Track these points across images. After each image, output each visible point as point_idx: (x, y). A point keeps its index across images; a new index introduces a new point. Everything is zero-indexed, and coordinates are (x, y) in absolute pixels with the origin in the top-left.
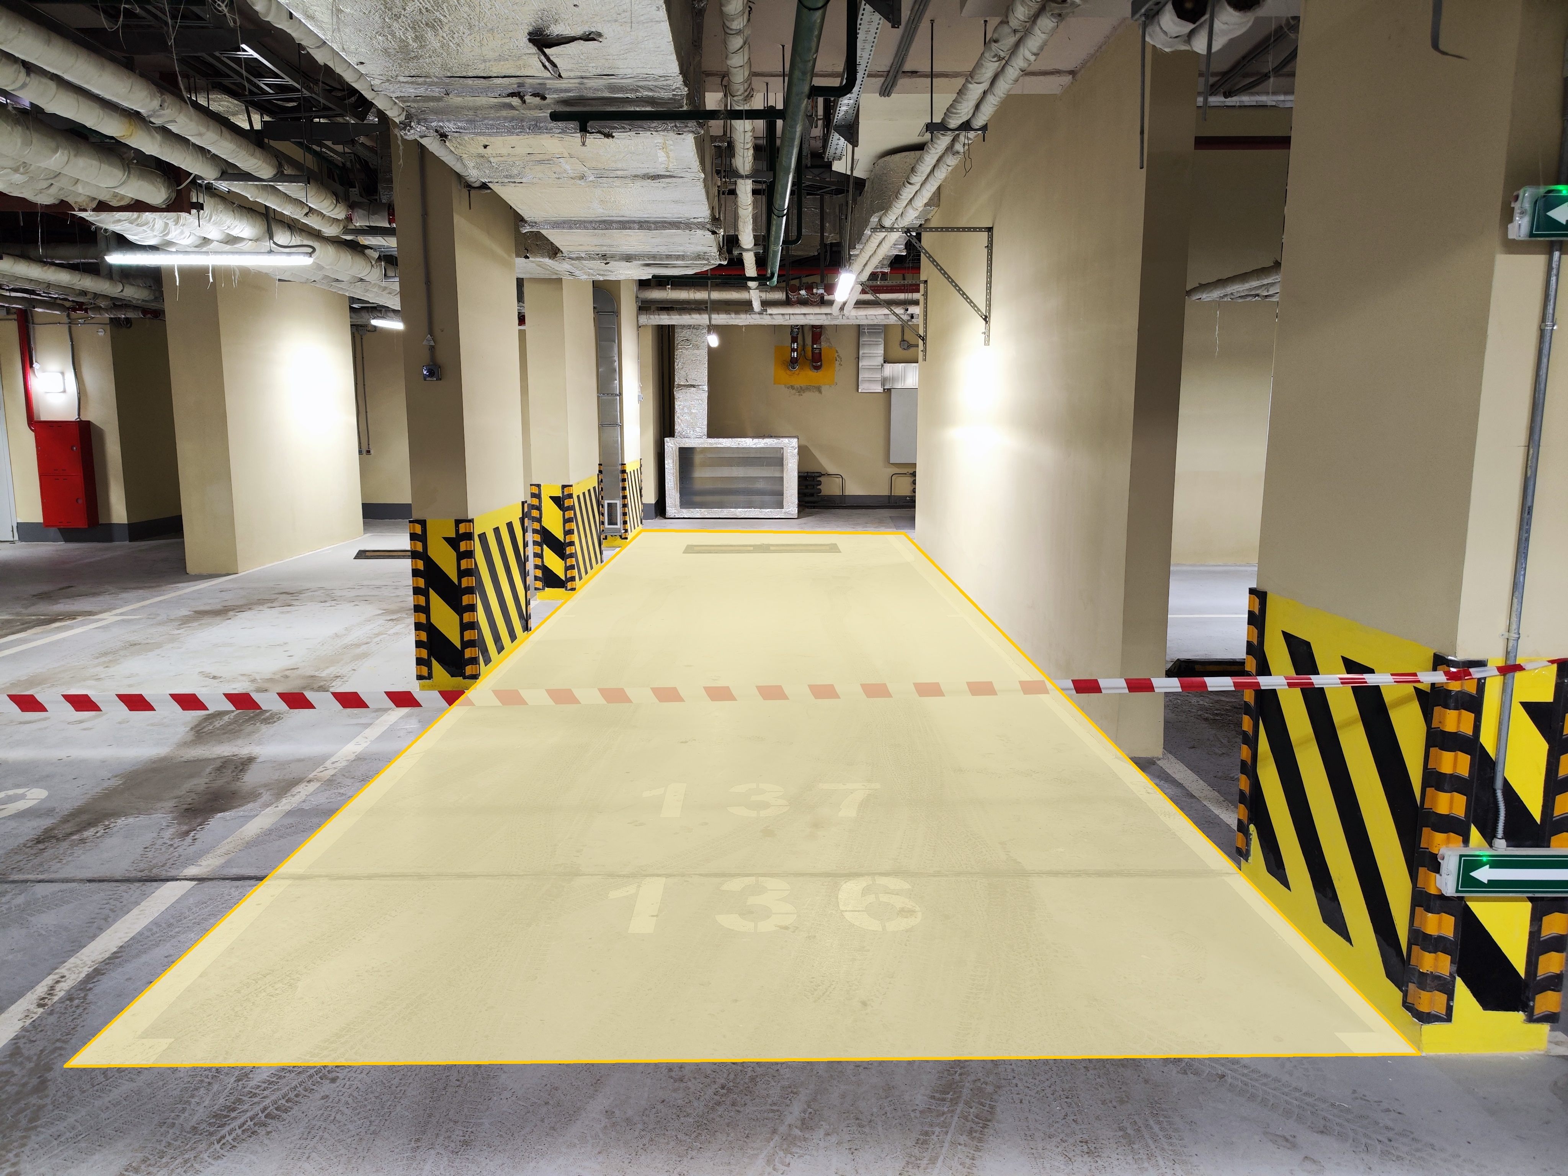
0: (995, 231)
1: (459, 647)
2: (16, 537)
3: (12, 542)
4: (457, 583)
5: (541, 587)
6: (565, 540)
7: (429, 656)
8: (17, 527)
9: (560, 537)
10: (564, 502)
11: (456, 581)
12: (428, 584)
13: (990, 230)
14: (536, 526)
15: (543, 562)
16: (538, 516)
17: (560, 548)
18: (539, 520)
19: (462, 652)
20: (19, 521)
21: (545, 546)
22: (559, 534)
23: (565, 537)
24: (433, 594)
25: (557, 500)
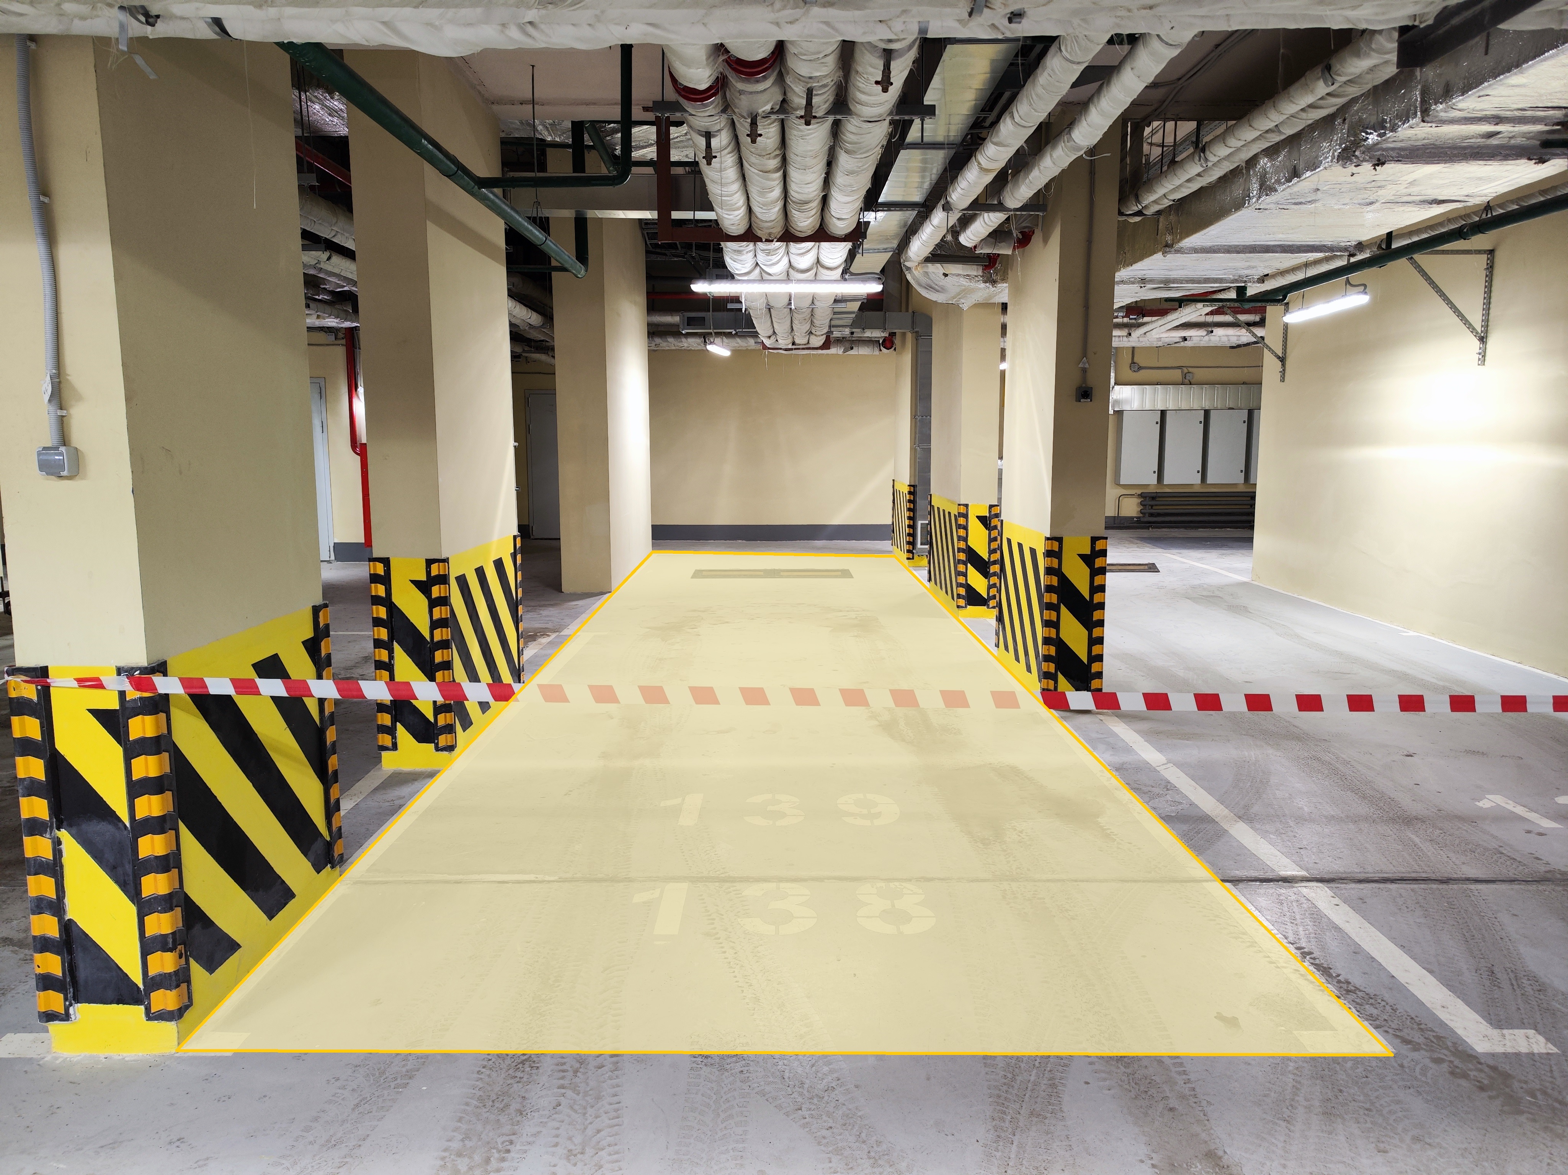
0: (1498, 254)
1: (1085, 661)
2: (333, 558)
3: (329, 562)
4: (1088, 599)
5: (964, 605)
6: (989, 559)
7: (1056, 671)
8: (334, 547)
9: (985, 556)
10: (990, 521)
11: (1087, 597)
12: (1061, 600)
13: (1491, 252)
14: (962, 545)
15: (966, 580)
16: (965, 535)
17: (982, 567)
18: (965, 539)
19: (1089, 666)
20: (336, 541)
21: (969, 565)
22: (984, 553)
23: (989, 556)
24: (1064, 610)
25: (983, 520)
